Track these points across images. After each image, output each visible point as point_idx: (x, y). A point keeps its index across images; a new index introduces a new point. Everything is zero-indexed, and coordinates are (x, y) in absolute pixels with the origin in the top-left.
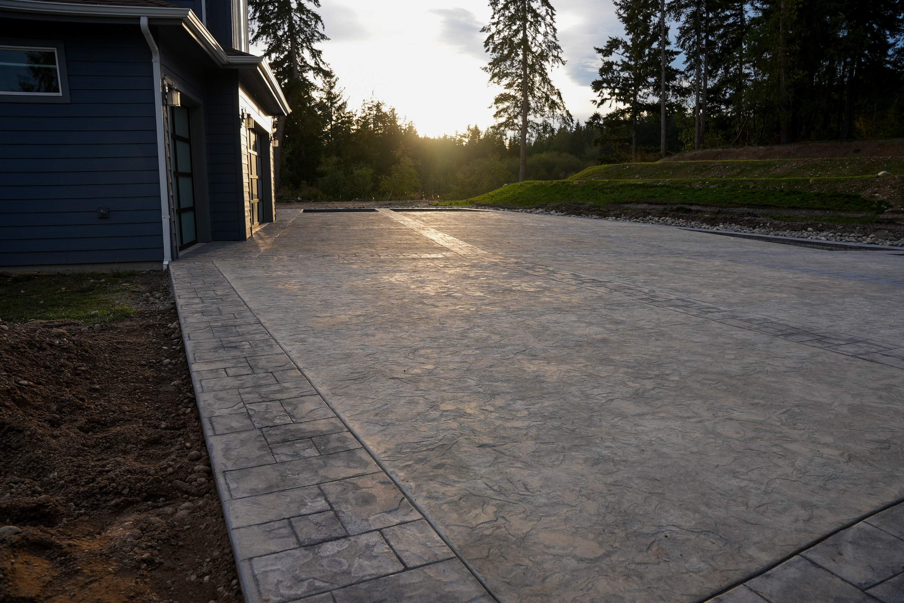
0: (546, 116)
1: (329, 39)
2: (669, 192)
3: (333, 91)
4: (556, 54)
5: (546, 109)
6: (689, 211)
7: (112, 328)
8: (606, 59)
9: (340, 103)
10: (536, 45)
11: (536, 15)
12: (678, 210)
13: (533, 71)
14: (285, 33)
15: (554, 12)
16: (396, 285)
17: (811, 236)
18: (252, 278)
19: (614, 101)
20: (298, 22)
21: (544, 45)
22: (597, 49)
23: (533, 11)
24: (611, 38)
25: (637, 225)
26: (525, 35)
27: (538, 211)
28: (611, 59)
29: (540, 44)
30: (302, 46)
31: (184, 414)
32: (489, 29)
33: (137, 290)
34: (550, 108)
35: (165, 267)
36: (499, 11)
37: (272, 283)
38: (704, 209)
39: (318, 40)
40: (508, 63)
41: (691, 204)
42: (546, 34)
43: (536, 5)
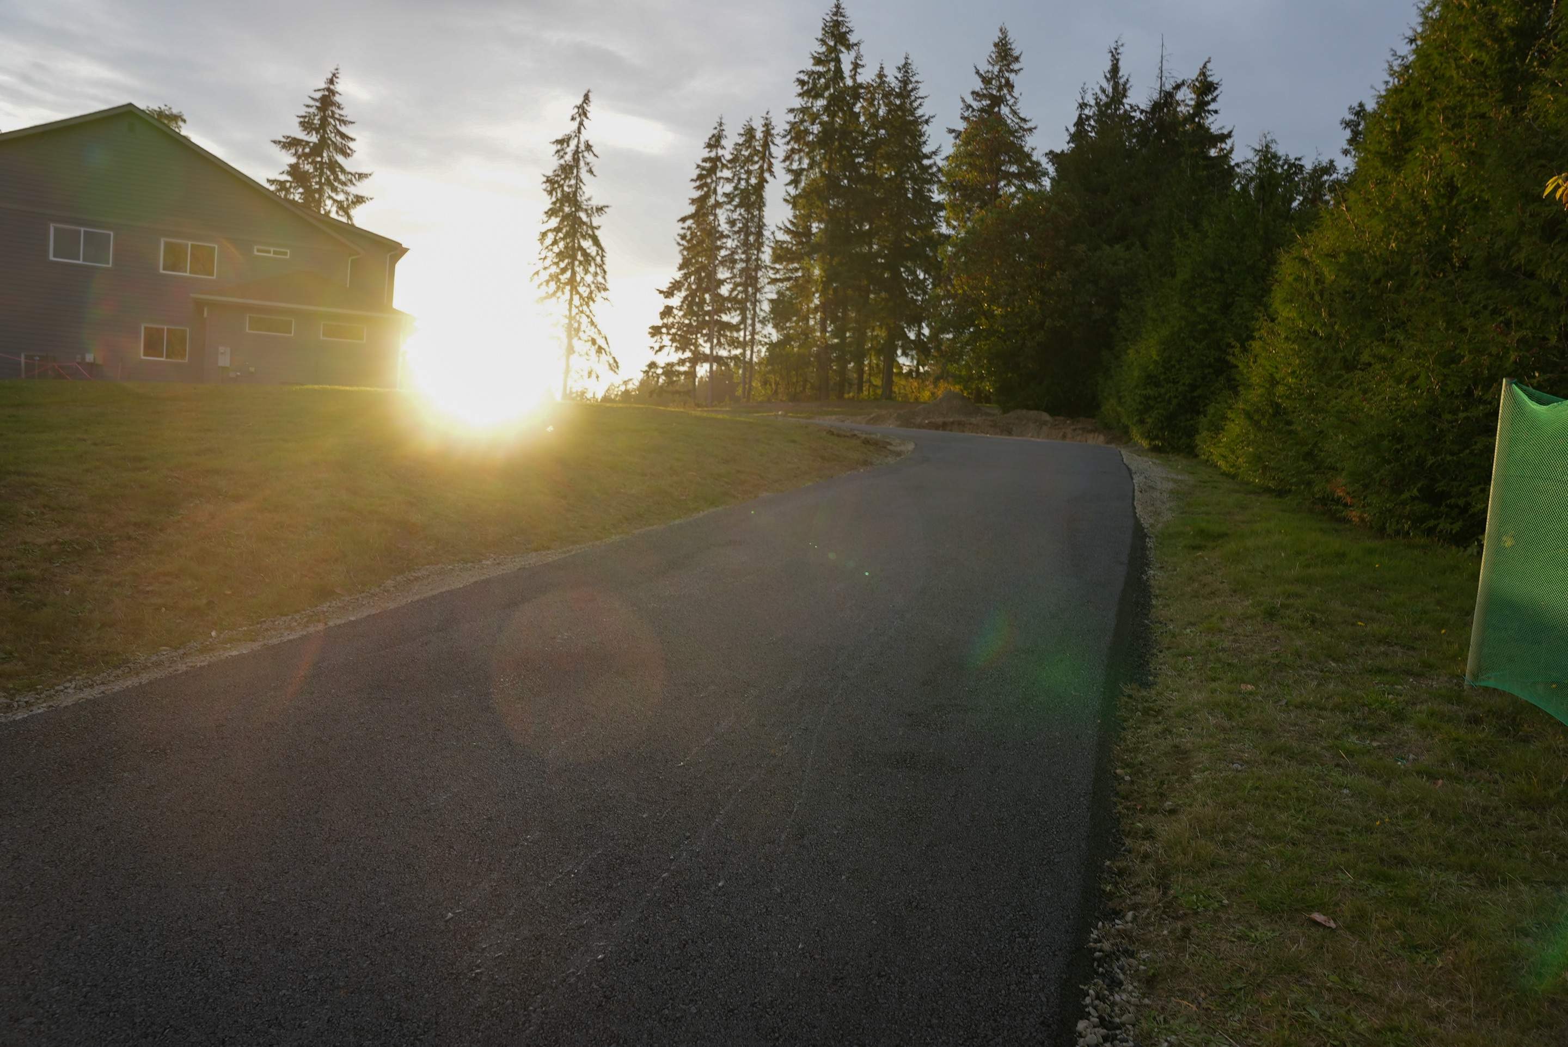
0: (593, 361)
4: (606, 296)
5: (593, 352)
8: (667, 302)
10: (584, 285)
11: (586, 254)
13: (581, 312)
15: (604, 254)
19: (673, 349)
21: (593, 286)
22: (657, 290)
23: (584, 250)
24: (672, 280)
26: (574, 273)
28: (671, 302)
29: (589, 284)
32: (536, 264)
34: (597, 352)
36: (547, 248)
40: (554, 301)
42: (596, 274)
43: (587, 244)
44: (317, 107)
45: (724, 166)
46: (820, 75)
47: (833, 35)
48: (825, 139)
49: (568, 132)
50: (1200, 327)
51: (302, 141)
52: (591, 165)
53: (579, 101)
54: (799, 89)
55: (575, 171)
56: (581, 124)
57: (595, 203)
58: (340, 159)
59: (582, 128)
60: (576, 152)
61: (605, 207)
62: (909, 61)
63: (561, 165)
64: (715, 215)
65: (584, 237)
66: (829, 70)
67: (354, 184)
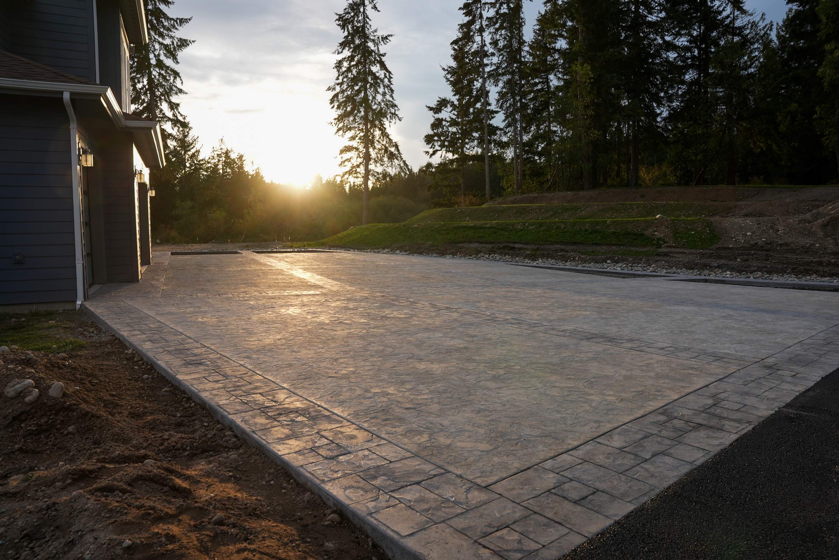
0: (386, 165)
1: (186, 93)
2: (496, 233)
3: (187, 139)
4: (393, 112)
5: (386, 159)
6: (513, 248)
7: (77, 355)
8: (437, 116)
9: (193, 151)
10: (375, 103)
11: (375, 77)
12: (504, 248)
13: (374, 126)
14: (144, 86)
15: (391, 76)
16: (295, 316)
17: (610, 267)
18: (170, 313)
19: (444, 152)
20: (157, 77)
21: (383, 104)
22: (429, 107)
23: (373, 74)
24: (440, 98)
25: (471, 261)
26: (366, 95)
27: (385, 251)
28: (440, 116)
29: (379, 102)
30: (160, 99)
31: (190, 407)
32: (334, 89)
33: (68, 326)
34: (389, 158)
35: (78, 307)
36: (343, 73)
37: (191, 317)
38: (526, 247)
39: (176, 93)
40: (351, 118)
41: (515, 243)
42: (384, 94)
43: (375, 69)
55: (362, 10)
57: (381, 33)
58: (163, 7)
61: (389, 36)
63: (350, 4)
65: (373, 63)
67: (176, 29)
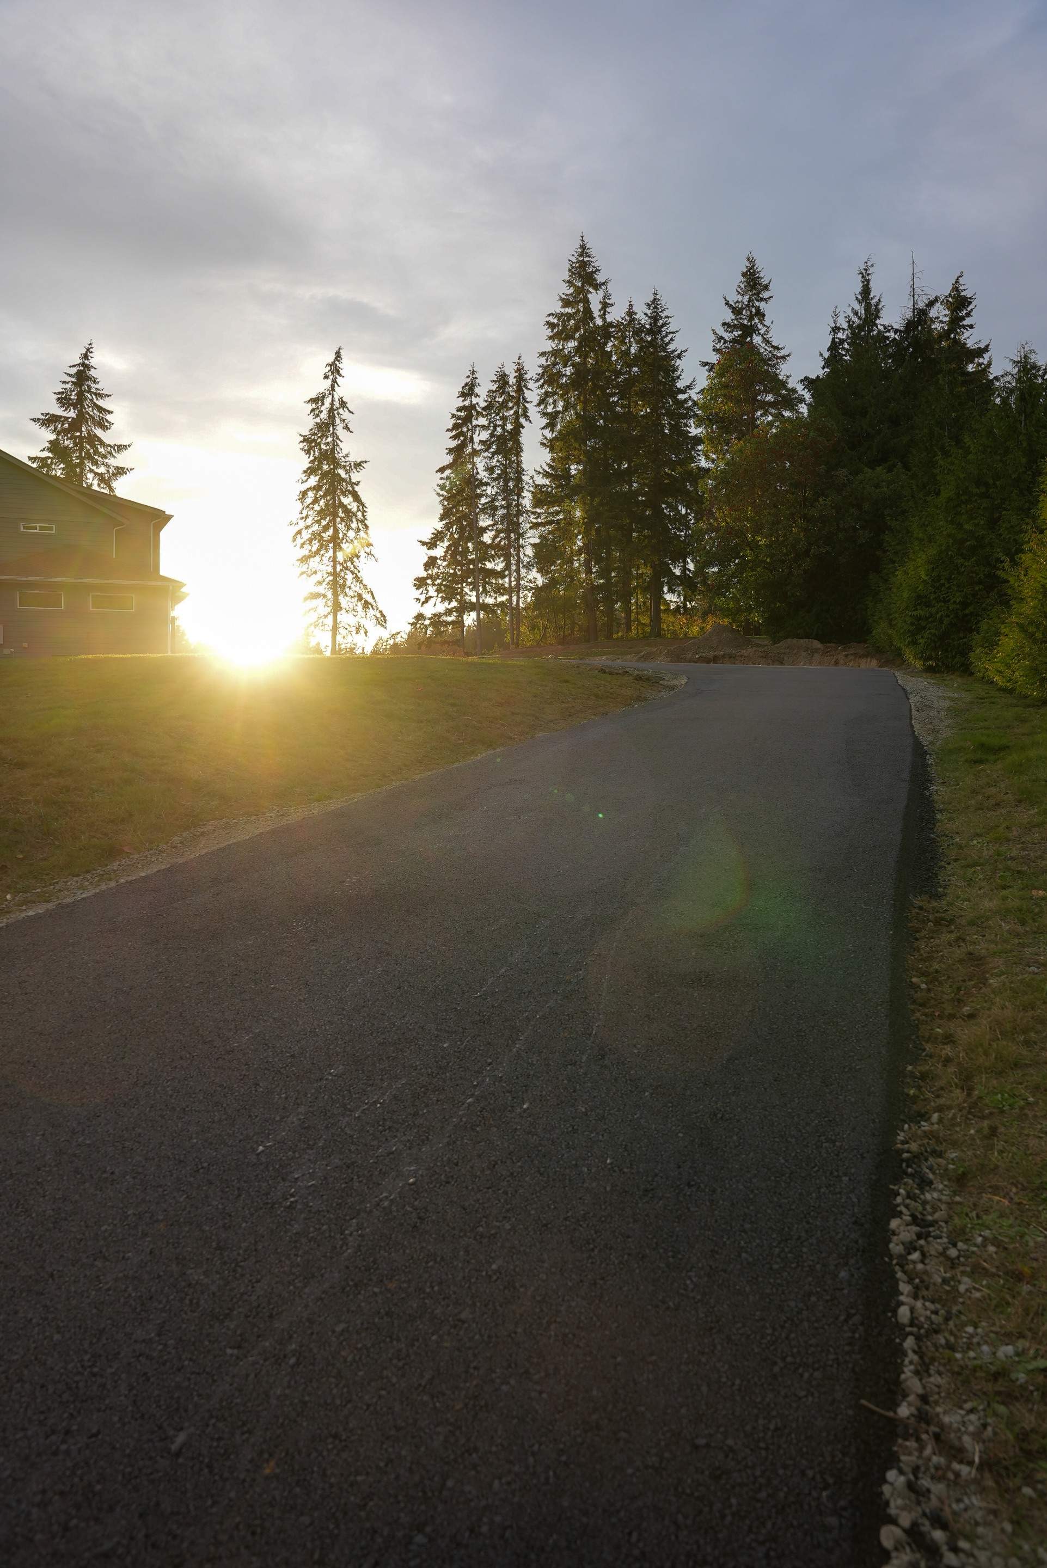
0: (360, 616)
4: (369, 552)
5: (360, 607)
8: (431, 553)
10: (347, 541)
11: (347, 511)
13: (345, 568)
15: (365, 510)
19: (439, 600)
21: (356, 542)
22: (420, 541)
23: (345, 507)
24: (434, 530)
26: (336, 531)
28: (434, 553)
29: (352, 540)
32: (297, 524)
34: (363, 608)
36: (308, 507)
40: (318, 559)
42: (358, 529)
43: (347, 500)
44: (72, 382)
45: (478, 413)
46: (570, 316)
47: (580, 276)
48: (578, 380)
49: (321, 391)
50: (968, 543)
51: (61, 417)
52: (346, 421)
53: (331, 358)
54: (549, 332)
55: (331, 429)
56: (334, 381)
57: (353, 459)
58: (99, 432)
59: (336, 385)
60: (331, 410)
61: (363, 462)
62: (658, 297)
63: (317, 424)
64: (474, 464)
65: (344, 494)
66: (578, 311)
67: (114, 456)
